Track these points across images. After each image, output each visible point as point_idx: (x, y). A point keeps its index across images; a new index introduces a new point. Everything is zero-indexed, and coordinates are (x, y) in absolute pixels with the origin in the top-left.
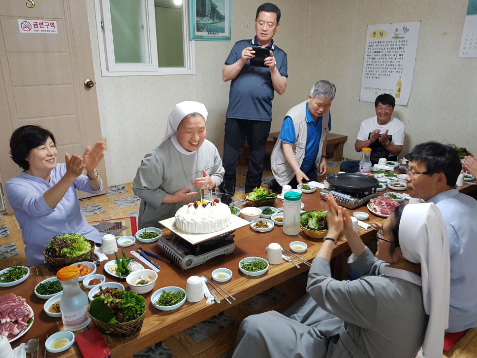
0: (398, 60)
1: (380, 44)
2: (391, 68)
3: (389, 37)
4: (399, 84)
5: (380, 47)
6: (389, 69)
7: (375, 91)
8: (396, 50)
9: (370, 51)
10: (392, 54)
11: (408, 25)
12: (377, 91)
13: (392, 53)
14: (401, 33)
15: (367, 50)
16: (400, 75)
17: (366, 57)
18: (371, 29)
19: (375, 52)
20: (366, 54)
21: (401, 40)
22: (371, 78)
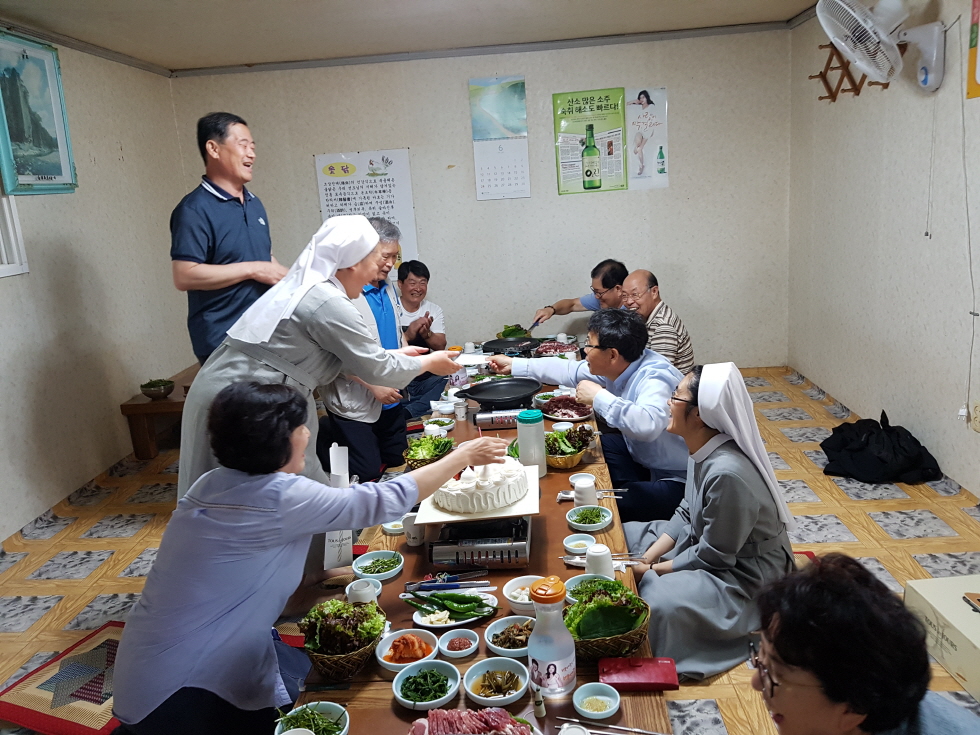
0: (386, 210)
1: (347, 186)
3: (360, 174)
5: (347, 190)
8: (379, 194)
9: (329, 197)
10: (374, 201)
11: (387, 154)
13: (371, 199)
14: (379, 165)
15: (323, 198)
17: (325, 208)
18: (323, 162)
19: (341, 199)
20: (323, 203)
21: (383, 178)
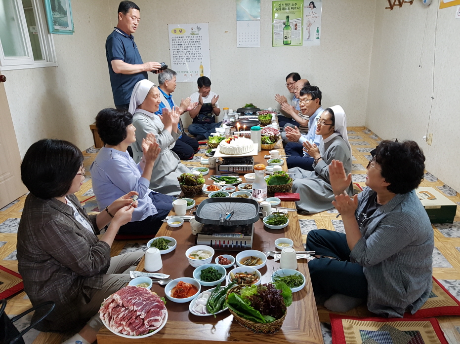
0: (198, 50)
1: (181, 39)
2: (193, 56)
3: (187, 34)
4: (201, 67)
5: (181, 41)
6: (192, 57)
7: (184, 73)
8: (195, 43)
9: (174, 44)
10: (192, 46)
11: (200, 25)
12: (185, 73)
14: (195, 30)
15: (171, 43)
16: (201, 60)
17: (171, 48)
18: (171, 27)
19: (178, 45)
20: (171, 46)
21: (197, 36)
22: (179, 64)
